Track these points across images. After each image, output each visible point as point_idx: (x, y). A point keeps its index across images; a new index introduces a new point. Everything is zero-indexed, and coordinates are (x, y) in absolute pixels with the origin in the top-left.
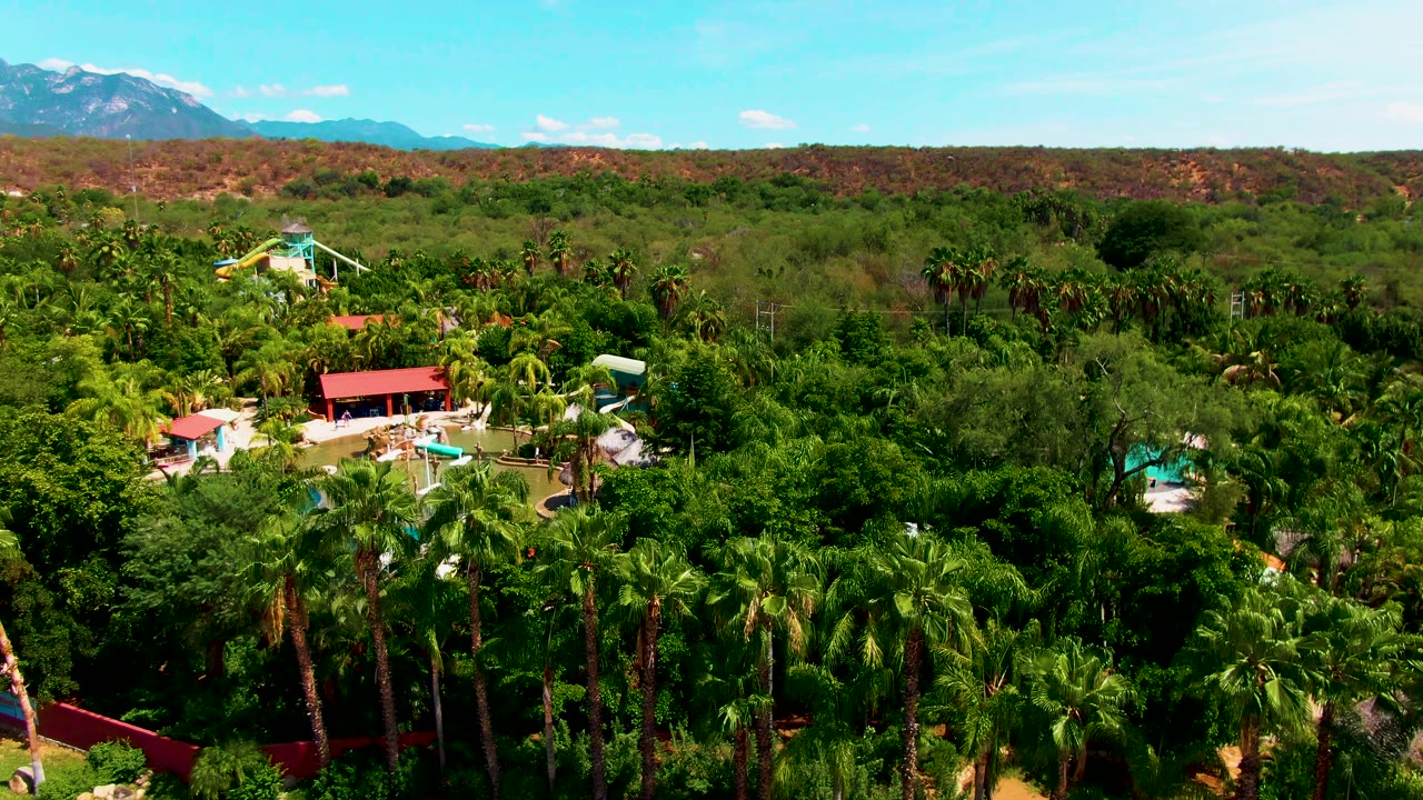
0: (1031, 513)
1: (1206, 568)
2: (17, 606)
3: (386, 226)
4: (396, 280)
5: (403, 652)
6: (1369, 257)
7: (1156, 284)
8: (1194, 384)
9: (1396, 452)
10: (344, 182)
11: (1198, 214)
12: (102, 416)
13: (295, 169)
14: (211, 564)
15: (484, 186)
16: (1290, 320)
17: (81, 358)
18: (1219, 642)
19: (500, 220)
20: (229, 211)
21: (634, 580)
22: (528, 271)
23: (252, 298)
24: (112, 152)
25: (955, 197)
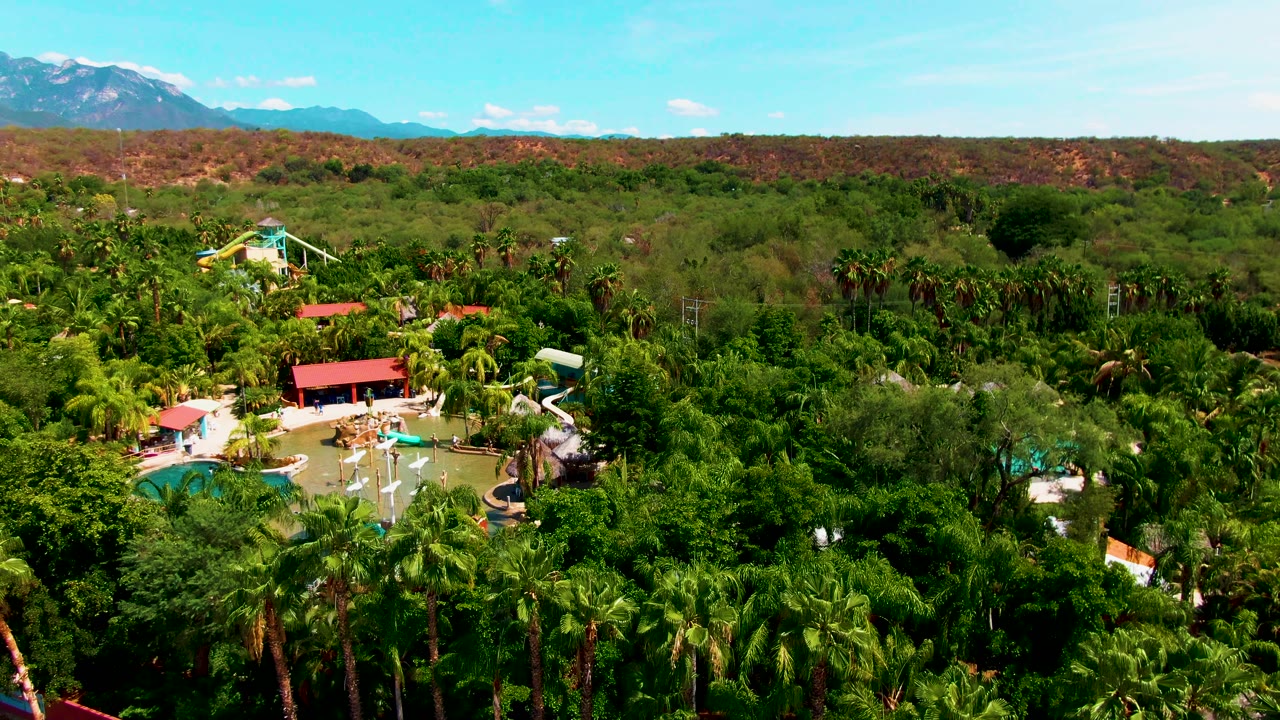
0: (926, 529)
1: (1081, 590)
2: (27, 617)
3: (350, 210)
4: (360, 271)
5: (369, 659)
6: (1233, 243)
7: (1042, 278)
8: (1072, 403)
9: (1253, 455)
10: (313, 169)
11: (1079, 200)
12: (98, 413)
13: (268, 157)
14: (199, 583)
15: (438, 172)
16: (1160, 317)
17: (79, 357)
18: (1090, 677)
19: (452, 205)
20: (209, 196)
21: (574, 608)
22: (478, 261)
23: (231, 289)
24: (104, 142)
25: (861, 182)
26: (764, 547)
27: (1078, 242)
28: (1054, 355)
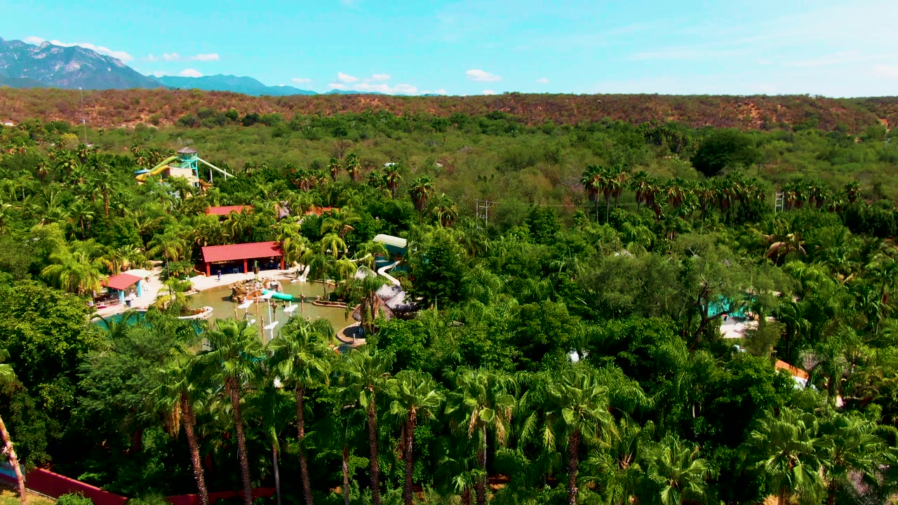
0: (648, 348)
1: (758, 387)
2: (12, 408)
3: (243, 145)
4: (250, 184)
5: (255, 438)
6: (863, 167)
7: (729, 187)
8: (751, 263)
9: (878, 303)
11: (755, 137)
12: (64, 277)
13: (186, 108)
14: (135, 383)
15: (305, 119)
16: (812, 213)
17: (51, 238)
18: (765, 441)
19: (314, 141)
20: (144, 135)
21: (399, 397)
22: (333, 177)
23: (159, 195)
24: (70, 97)
25: (602, 126)
26: (534, 360)
27: (754, 165)
28: (737, 239)
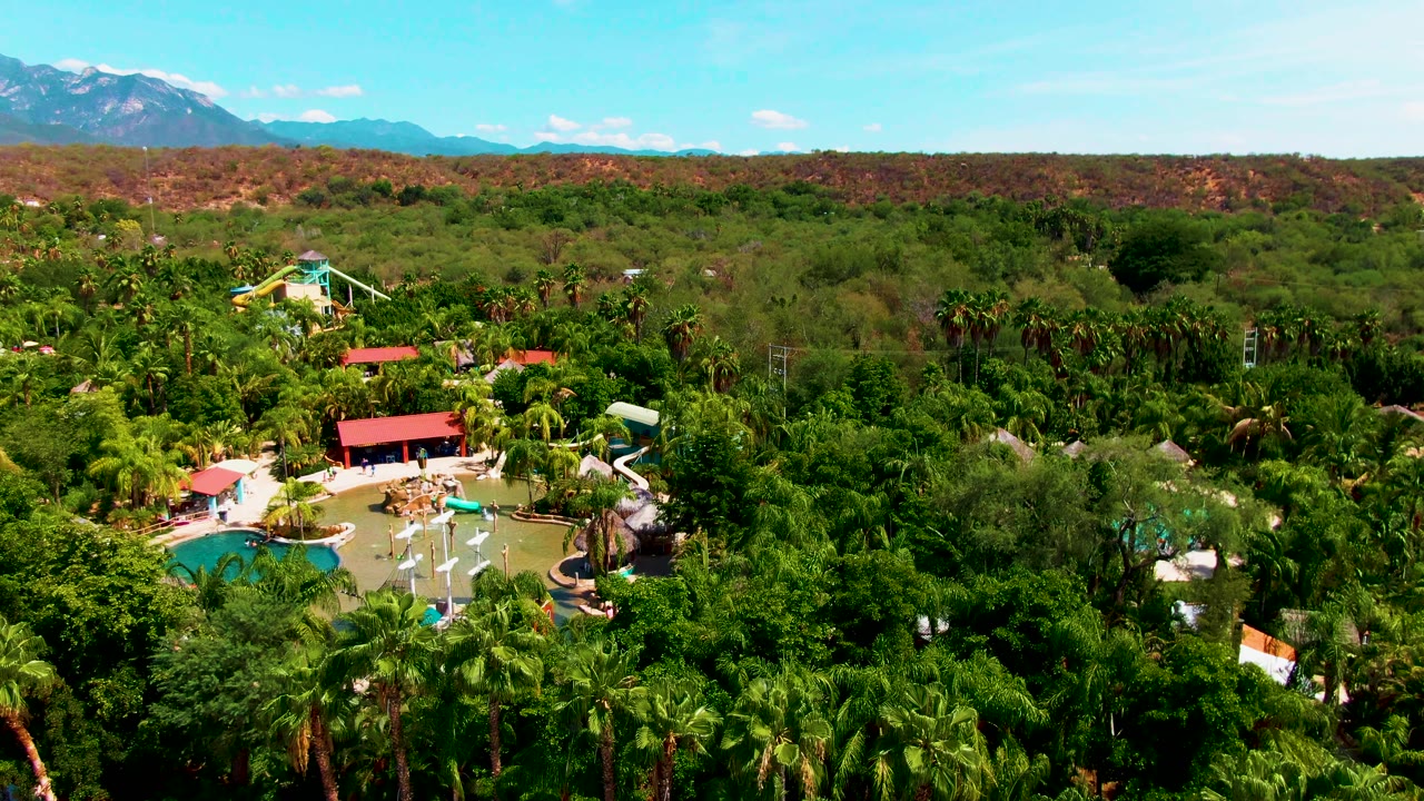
0: (1041, 624)
1: (1213, 696)
2: (49, 721)
3: (400, 237)
4: (411, 310)
5: (424, 768)
6: (1385, 277)
7: (1169, 321)
9: (1405, 532)
10: (359, 191)
11: (1212, 226)
12: (124, 478)
13: (310, 177)
14: (238, 684)
15: (497, 194)
16: (1302, 368)
17: (103, 414)
19: (513, 231)
20: (244, 221)
21: (651, 719)
22: (542, 299)
23: (269, 332)
24: (128, 160)
25: (968, 205)
26: (860, 645)
27: (1210, 275)
28: (1183, 411)
